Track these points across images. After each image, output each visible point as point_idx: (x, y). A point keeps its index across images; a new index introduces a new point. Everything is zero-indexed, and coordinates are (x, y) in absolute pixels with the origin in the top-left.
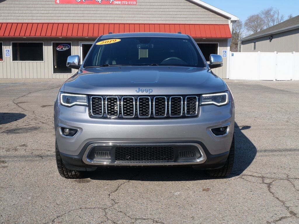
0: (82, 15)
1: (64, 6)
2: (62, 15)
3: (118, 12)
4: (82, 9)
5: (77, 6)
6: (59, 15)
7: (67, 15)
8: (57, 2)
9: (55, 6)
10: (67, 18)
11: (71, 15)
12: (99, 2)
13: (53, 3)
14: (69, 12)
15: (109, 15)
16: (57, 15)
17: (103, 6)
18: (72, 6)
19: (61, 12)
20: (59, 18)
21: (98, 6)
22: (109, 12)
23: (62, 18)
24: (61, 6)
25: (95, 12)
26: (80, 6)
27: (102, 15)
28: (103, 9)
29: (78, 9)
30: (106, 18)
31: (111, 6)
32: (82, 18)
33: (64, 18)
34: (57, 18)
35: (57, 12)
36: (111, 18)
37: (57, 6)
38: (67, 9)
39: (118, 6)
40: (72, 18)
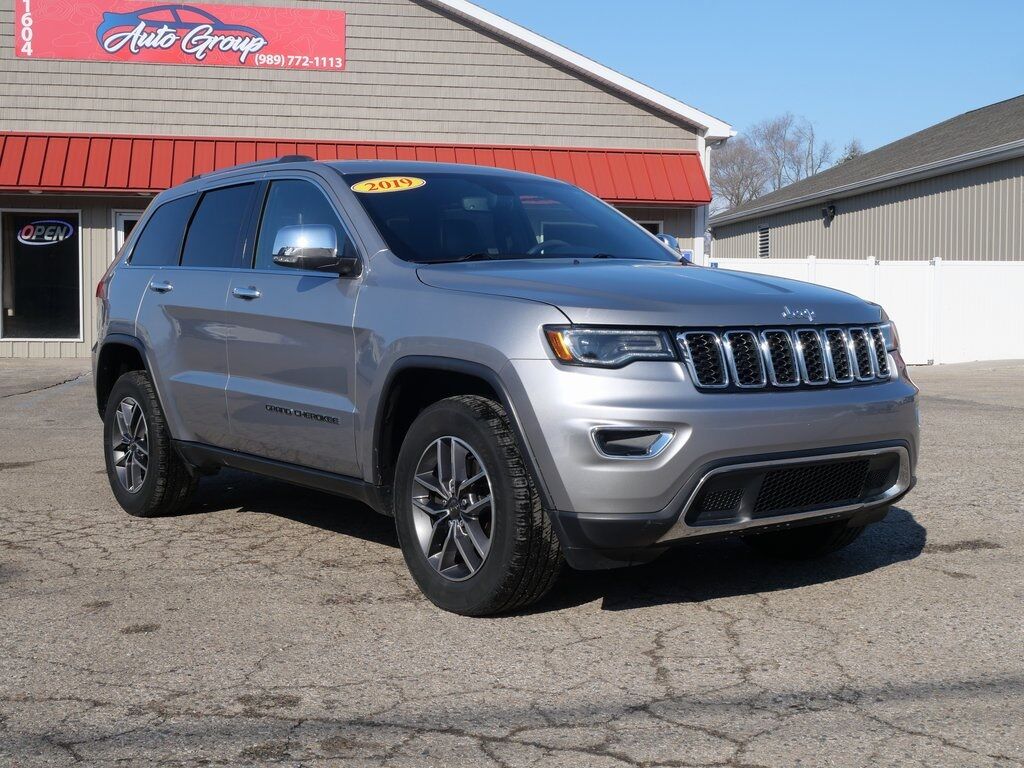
0: (125, 105)
1: (52, 66)
2: (41, 102)
3: (273, 98)
4: (126, 81)
5: (105, 68)
6: (31, 102)
7: (65, 103)
8: (23, 50)
9: (15, 65)
10: (62, 115)
11: (79, 104)
12: (198, 56)
13: (9, 53)
14: (73, 91)
15: (234, 108)
16: (21, 102)
17: (212, 72)
18: (85, 67)
19: (38, 90)
20: (31, 114)
21: (191, 71)
22: (238, 97)
23: (41, 114)
24: (40, 66)
25: (177, 95)
26: (118, 68)
27: (208, 108)
28: (212, 84)
29: (110, 81)
30: (224, 120)
31: (244, 73)
32: (127, 117)
33: (54, 115)
34: (20, 114)
35: (25, 90)
36: (243, 120)
37: (22, 65)
38: (66, 79)
39: (271, 74)
40: (83, 115)
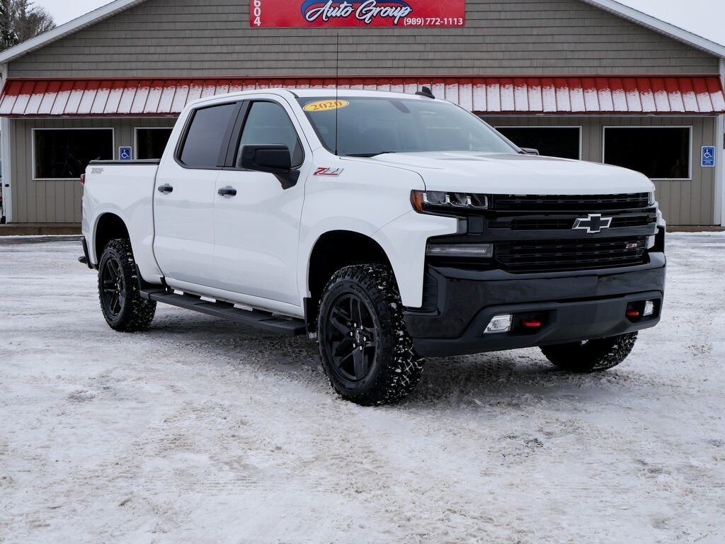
0: (320, 56)
1: (273, 32)
2: (267, 56)
3: (416, 47)
4: (320, 40)
5: (307, 32)
6: (260, 56)
7: (281, 56)
8: (255, 22)
9: (250, 33)
10: (280, 64)
11: (290, 56)
12: (366, 21)
13: (246, 25)
14: (286, 48)
15: (390, 56)
16: (254, 56)
17: (376, 32)
18: (293, 32)
19: (264, 48)
20: (260, 65)
21: (362, 31)
22: (393, 48)
23: (266, 64)
24: (266, 32)
25: (353, 48)
26: (314, 31)
27: (375, 56)
28: (375, 40)
29: (310, 41)
30: (383, 64)
31: (397, 31)
32: (321, 64)
33: (273, 64)
34: (253, 64)
35: (256, 49)
36: (395, 64)
37: (255, 33)
38: (282, 40)
39: (415, 31)
40: (293, 64)
